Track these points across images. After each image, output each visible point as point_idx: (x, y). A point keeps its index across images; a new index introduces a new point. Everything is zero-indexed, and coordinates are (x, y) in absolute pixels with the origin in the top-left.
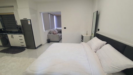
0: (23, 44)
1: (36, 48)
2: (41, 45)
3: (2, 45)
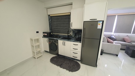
3: (49, 51)
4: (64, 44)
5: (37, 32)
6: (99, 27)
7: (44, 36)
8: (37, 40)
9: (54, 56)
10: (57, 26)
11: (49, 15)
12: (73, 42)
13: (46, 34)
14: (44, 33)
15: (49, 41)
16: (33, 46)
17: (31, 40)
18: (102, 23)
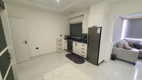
0: (83, 54)
1: (97, 65)
2: (103, 61)
3: (67, 49)
4: (76, 45)
5: (61, 36)
6: (99, 32)
7: (65, 39)
8: (60, 41)
9: (70, 53)
10: (75, 31)
11: (70, 24)
12: (82, 43)
13: (66, 37)
14: (65, 36)
15: (68, 42)
16: (57, 44)
17: (57, 40)
18: (100, 29)
